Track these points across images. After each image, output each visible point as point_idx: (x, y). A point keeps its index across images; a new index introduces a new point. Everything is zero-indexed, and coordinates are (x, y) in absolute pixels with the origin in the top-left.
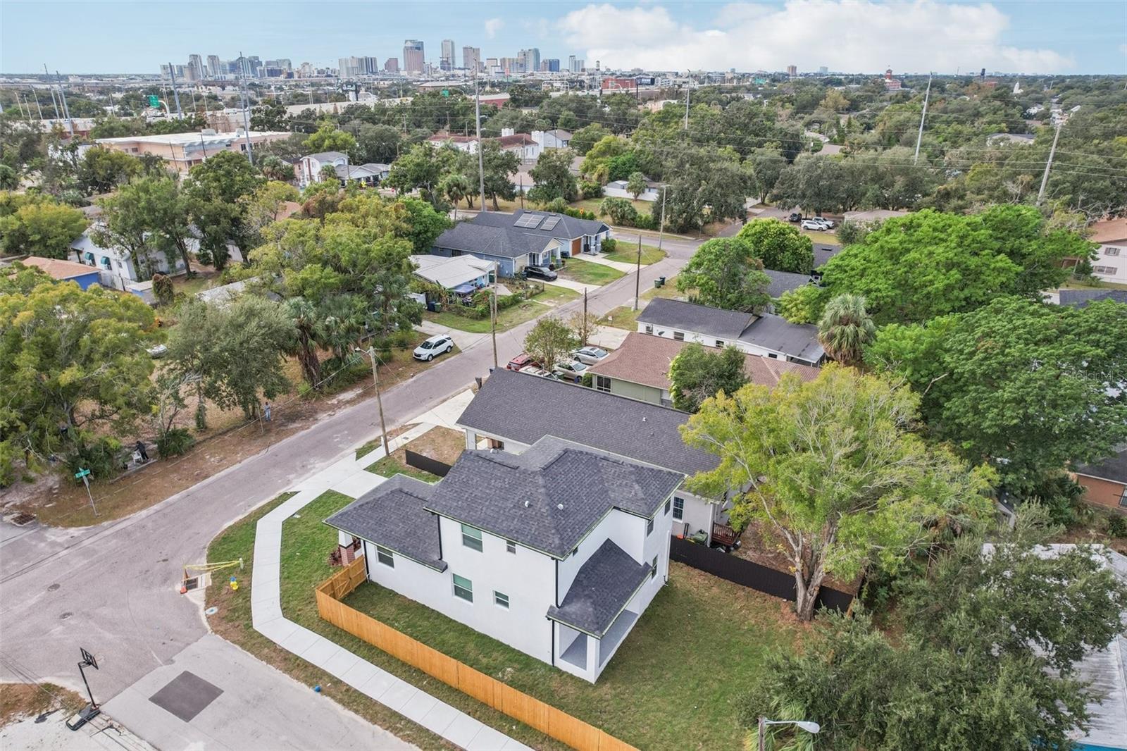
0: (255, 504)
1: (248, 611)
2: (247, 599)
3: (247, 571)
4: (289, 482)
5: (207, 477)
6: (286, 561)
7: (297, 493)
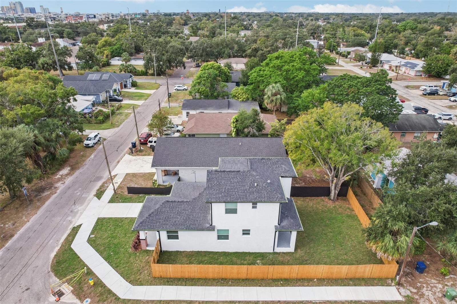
0: (60, 239)
1: (110, 292)
2: (103, 286)
3: (90, 273)
4: (70, 222)
5: (12, 236)
6: (108, 259)
7: (81, 225)
